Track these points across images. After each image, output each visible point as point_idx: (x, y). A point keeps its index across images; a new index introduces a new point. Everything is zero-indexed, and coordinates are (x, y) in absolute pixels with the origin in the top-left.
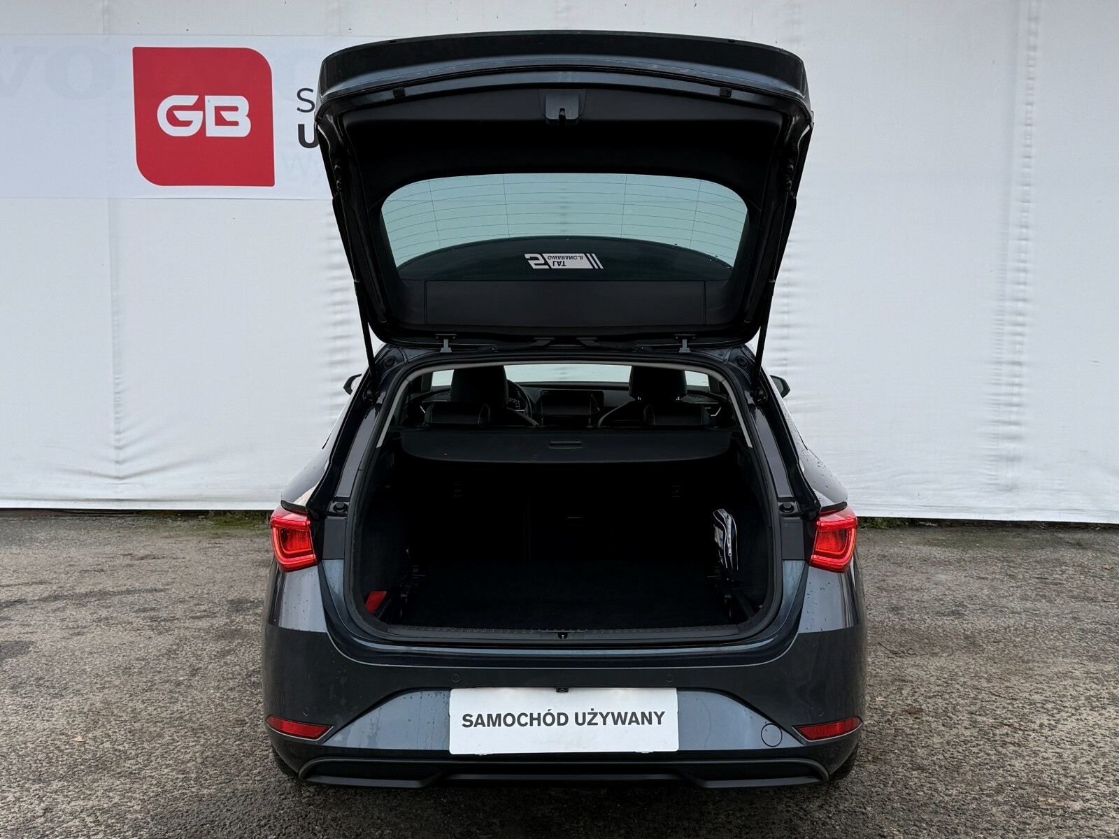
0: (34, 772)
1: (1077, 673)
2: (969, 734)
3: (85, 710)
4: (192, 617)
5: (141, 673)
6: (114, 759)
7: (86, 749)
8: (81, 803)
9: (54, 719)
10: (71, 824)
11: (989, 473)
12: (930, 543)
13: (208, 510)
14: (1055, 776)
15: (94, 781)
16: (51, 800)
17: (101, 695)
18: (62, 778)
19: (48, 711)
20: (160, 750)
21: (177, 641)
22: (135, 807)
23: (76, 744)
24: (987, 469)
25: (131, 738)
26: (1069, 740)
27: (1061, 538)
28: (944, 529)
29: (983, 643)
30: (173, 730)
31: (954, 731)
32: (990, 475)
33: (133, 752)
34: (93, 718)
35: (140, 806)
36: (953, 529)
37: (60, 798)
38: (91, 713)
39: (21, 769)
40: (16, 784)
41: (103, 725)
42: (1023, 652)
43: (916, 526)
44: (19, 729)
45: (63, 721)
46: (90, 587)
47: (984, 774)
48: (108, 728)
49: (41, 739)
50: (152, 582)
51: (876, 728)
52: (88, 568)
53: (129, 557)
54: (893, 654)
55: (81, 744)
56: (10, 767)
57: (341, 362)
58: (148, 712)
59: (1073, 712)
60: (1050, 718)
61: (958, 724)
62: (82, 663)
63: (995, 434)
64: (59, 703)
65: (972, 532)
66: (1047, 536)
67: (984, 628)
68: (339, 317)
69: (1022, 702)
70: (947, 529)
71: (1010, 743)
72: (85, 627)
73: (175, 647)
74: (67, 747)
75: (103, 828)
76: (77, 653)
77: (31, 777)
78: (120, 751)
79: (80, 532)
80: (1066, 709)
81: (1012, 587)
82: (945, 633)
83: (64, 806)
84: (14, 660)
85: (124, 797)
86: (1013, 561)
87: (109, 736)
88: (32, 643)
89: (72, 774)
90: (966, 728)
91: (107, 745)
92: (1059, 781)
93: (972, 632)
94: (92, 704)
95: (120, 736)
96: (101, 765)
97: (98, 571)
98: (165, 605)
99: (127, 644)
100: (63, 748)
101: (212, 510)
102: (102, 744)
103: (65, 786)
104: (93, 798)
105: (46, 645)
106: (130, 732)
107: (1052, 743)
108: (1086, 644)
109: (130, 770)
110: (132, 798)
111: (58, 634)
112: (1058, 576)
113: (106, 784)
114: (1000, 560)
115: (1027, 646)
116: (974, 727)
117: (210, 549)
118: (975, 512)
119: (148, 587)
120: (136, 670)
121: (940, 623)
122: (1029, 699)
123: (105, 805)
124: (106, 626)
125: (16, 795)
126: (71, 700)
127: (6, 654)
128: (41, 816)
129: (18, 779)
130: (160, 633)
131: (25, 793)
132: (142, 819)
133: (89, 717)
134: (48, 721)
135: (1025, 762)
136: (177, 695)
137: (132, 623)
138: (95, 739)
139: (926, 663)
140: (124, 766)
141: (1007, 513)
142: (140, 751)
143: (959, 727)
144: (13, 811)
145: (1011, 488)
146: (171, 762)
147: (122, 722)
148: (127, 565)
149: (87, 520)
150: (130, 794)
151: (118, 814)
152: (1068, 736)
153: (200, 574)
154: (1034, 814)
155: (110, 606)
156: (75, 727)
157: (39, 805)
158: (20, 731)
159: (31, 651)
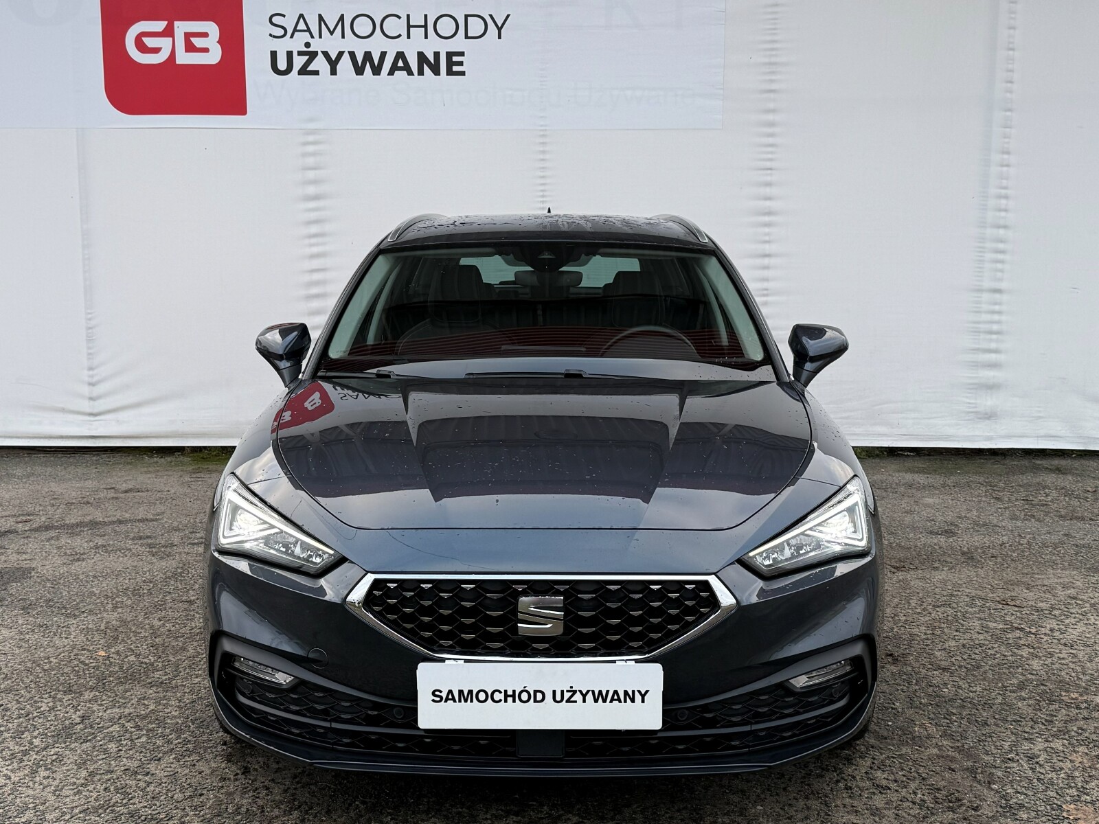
0: (63, 684)
1: (1079, 583)
2: (982, 638)
3: (102, 627)
4: (190, 544)
5: (151, 594)
6: (142, 671)
7: (111, 663)
8: (117, 710)
9: (72, 637)
10: (111, 729)
11: (968, 401)
12: (909, 470)
13: (184, 447)
14: (1073, 674)
15: (126, 691)
16: (86, 708)
17: (115, 614)
18: (92, 689)
19: (65, 629)
20: (186, 662)
21: (181, 565)
22: (174, 713)
23: (101, 658)
24: (967, 397)
25: (155, 651)
26: (1081, 642)
27: (1039, 465)
28: (922, 457)
29: (981, 557)
30: (195, 644)
31: (968, 636)
32: (969, 403)
33: (160, 665)
34: (111, 635)
35: (178, 712)
36: (930, 457)
37: (95, 708)
38: (108, 631)
39: (49, 682)
40: (47, 695)
41: (123, 640)
42: (1021, 566)
43: (894, 455)
44: (38, 646)
45: (82, 638)
46: (80, 518)
47: (1004, 673)
48: (130, 643)
49: (63, 655)
50: (141, 512)
51: (890, 634)
52: (74, 501)
53: (113, 491)
54: (894, 568)
55: (105, 658)
56: (38, 680)
57: (317, 296)
58: (167, 628)
59: (1081, 617)
60: (1059, 623)
61: (971, 629)
62: (89, 586)
63: (973, 362)
64: (74, 622)
65: (951, 460)
66: (1025, 462)
67: (980, 545)
68: (315, 250)
69: (1029, 609)
70: (926, 457)
71: (1025, 645)
72: (84, 554)
73: (179, 570)
74: (91, 661)
75: (145, 732)
76: (81, 577)
77: (61, 688)
78: (146, 663)
79: (57, 469)
80: (1073, 616)
81: (999, 508)
82: (942, 550)
83: (100, 714)
84: (19, 584)
85: (160, 704)
86: (996, 486)
87: (133, 651)
88: (33, 569)
89: (101, 683)
90: (979, 633)
91: (132, 658)
92: (1078, 678)
93: (968, 548)
94: (108, 622)
95: (143, 650)
96: (130, 677)
97: (84, 503)
98: (160, 533)
99: (131, 568)
100: (87, 662)
101: (188, 447)
102: (126, 657)
103: (97, 696)
104: (129, 705)
105: (48, 571)
106: (152, 646)
107: (1065, 645)
108: (1081, 558)
109: (161, 680)
110: (166, 706)
111: (58, 561)
112: (1043, 498)
113: (139, 693)
114: (982, 484)
115: (1025, 561)
116: (986, 631)
117: (193, 483)
118: (954, 441)
119: (140, 518)
120: (145, 591)
121: (936, 541)
122: (1035, 607)
123: (143, 712)
124: (106, 552)
125: (49, 705)
126: (86, 619)
127: (9, 579)
128: (80, 723)
129: (48, 691)
130: (162, 558)
131: (58, 703)
132: (183, 723)
133: (108, 634)
134: (67, 638)
135: (1042, 662)
136: (192, 613)
137: (130, 549)
138: (118, 653)
139: (928, 576)
140: (154, 677)
141: (985, 440)
142: (166, 664)
143: (971, 631)
144: (49, 719)
145: (990, 416)
146: (200, 672)
147: (142, 638)
148: (113, 498)
149: (62, 457)
150: (165, 702)
151: (157, 719)
152: (1080, 638)
153: (189, 505)
154: (1059, 707)
155: (104, 535)
156: (95, 643)
157: (75, 713)
158: (40, 648)
159: (34, 576)
